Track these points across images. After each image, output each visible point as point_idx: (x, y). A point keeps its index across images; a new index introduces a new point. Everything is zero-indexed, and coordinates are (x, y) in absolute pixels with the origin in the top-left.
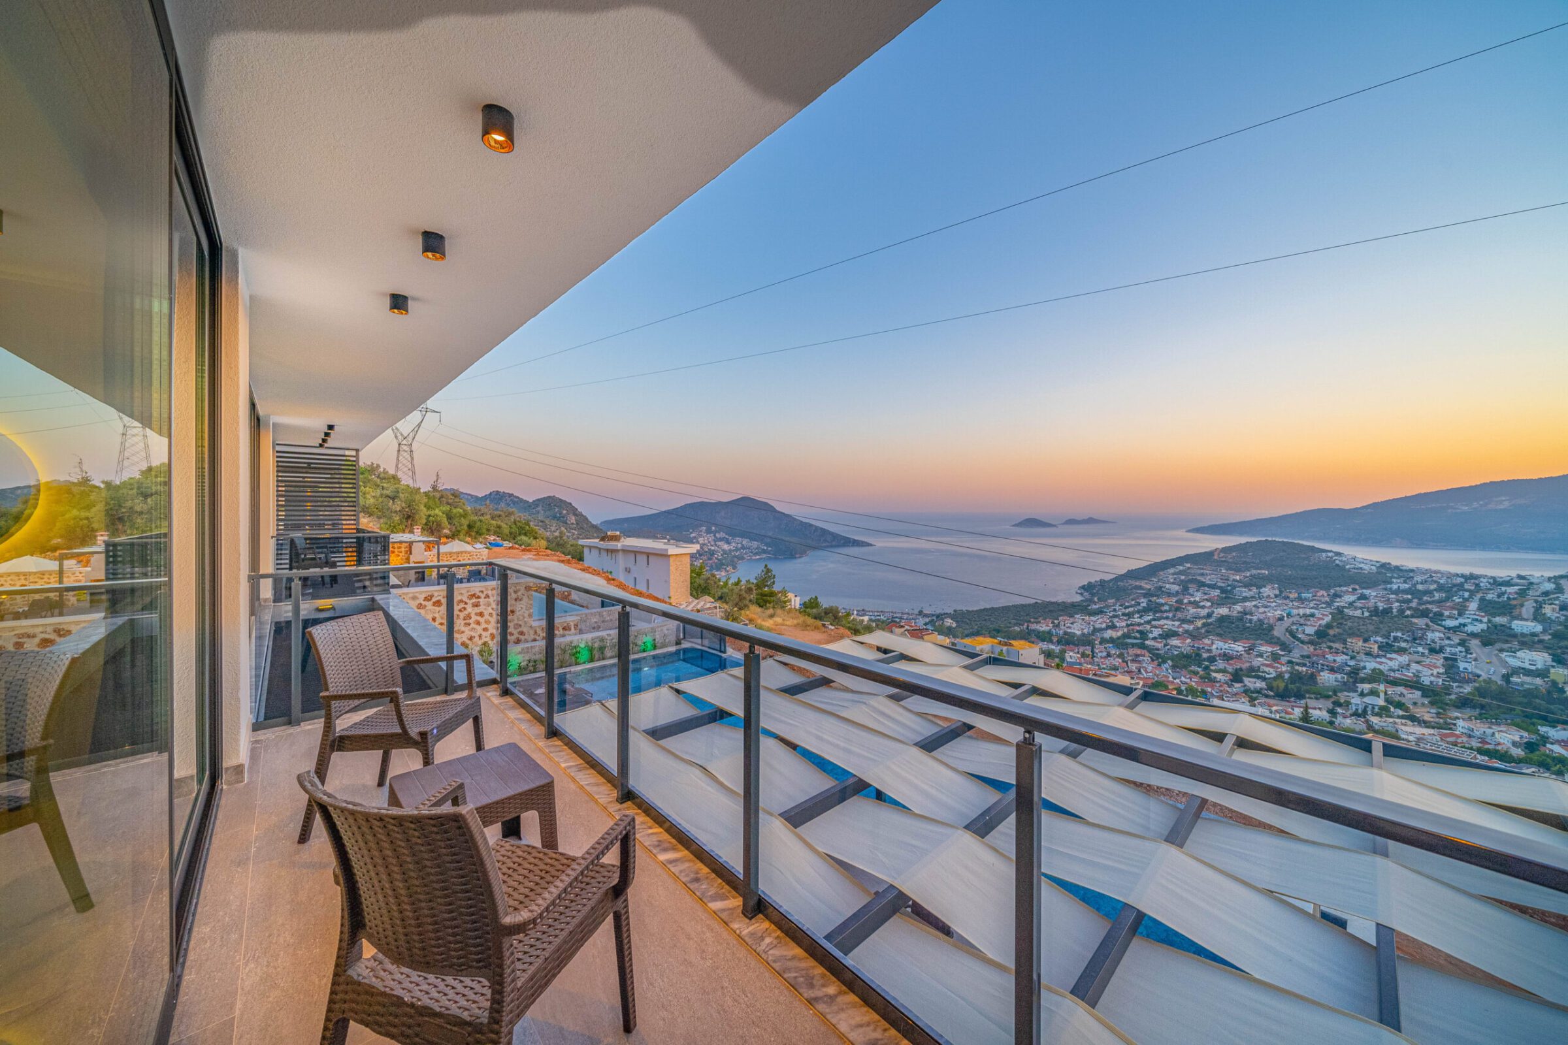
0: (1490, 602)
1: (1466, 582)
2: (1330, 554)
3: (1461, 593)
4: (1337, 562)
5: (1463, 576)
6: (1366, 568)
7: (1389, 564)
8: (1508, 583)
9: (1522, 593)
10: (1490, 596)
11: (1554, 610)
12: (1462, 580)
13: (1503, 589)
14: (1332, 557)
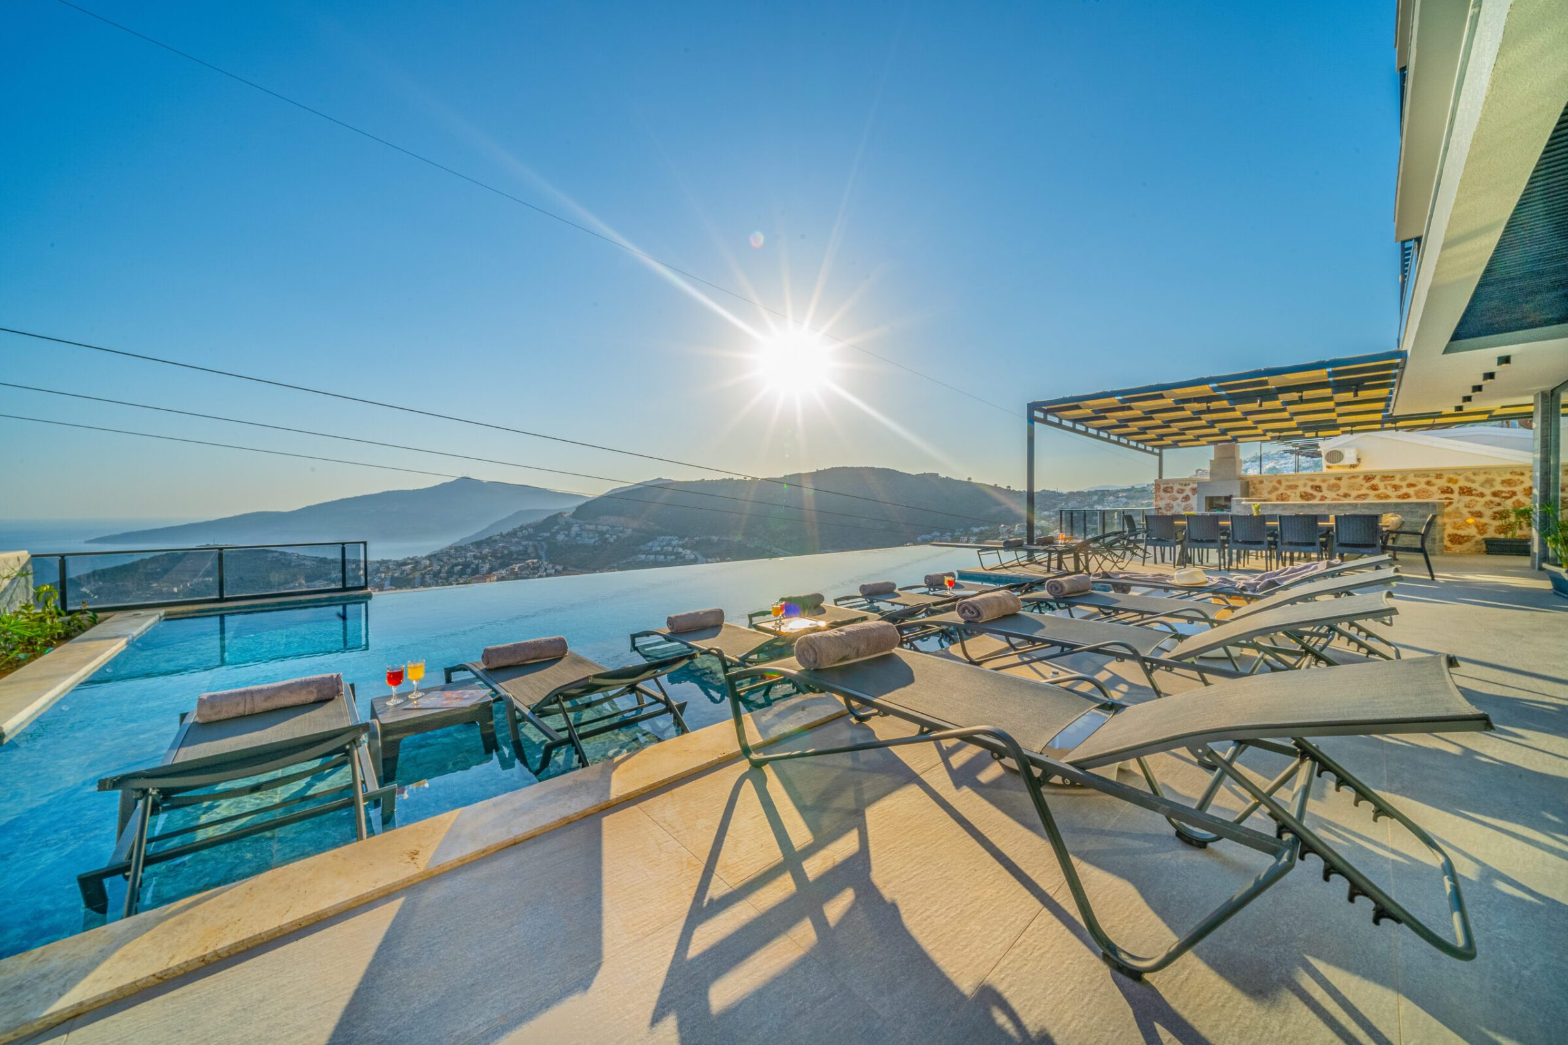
0: (397, 578)
1: (381, 566)
2: (276, 555)
3: (379, 575)
4: (283, 561)
5: (378, 562)
6: (307, 563)
7: (326, 558)
8: (404, 563)
9: (414, 569)
10: (396, 575)
11: (430, 578)
12: (378, 565)
13: (403, 568)
14: (277, 557)
